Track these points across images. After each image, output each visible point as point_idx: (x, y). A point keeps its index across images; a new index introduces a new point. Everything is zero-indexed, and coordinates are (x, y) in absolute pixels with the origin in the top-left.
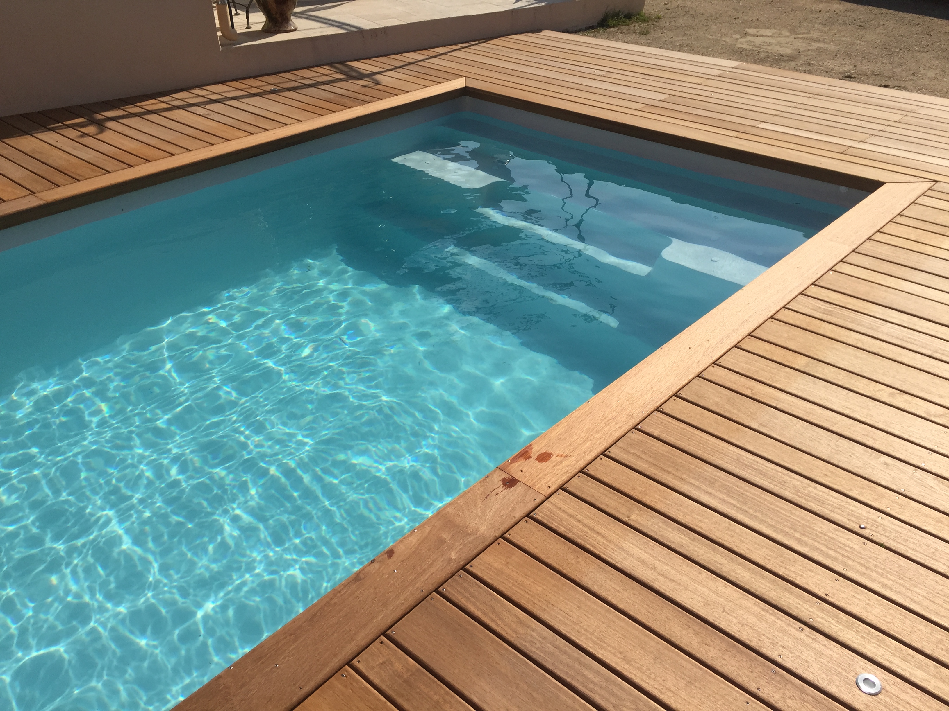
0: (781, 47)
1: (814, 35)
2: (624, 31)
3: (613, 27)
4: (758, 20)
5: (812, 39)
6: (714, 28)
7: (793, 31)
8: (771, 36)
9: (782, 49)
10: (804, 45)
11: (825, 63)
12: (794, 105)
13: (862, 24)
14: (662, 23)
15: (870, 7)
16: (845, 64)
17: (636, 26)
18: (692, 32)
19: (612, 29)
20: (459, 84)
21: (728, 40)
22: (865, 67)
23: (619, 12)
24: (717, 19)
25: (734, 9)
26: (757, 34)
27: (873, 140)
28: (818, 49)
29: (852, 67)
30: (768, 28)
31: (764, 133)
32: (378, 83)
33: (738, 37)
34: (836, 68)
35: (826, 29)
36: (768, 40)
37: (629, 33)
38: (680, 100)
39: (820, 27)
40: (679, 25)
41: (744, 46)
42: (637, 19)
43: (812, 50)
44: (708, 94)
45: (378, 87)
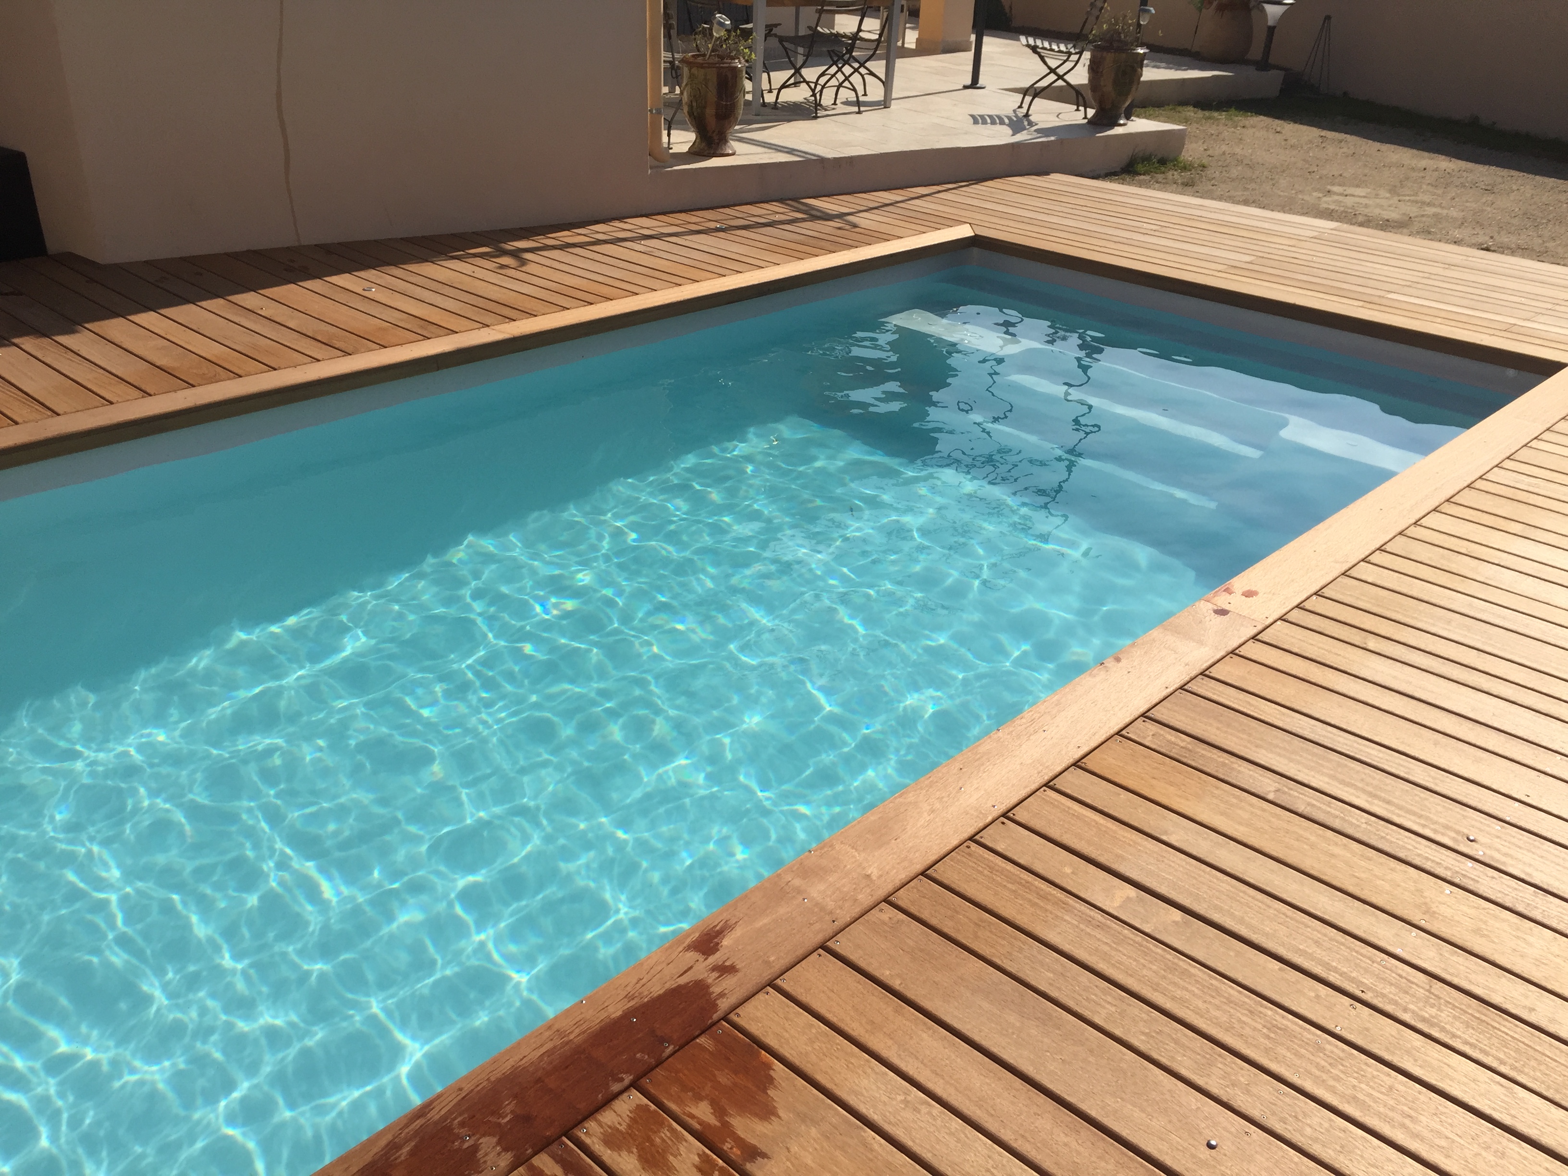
0: (1384, 210)
1: (1427, 198)
2: (1160, 180)
3: (1144, 175)
4: (1341, 175)
5: (1423, 203)
6: (1283, 182)
7: (1393, 191)
8: (1364, 197)
9: (1384, 212)
10: (1415, 209)
11: (1450, 233)
12: (1426, 275)
13: (1489, 188)
14: (1209, 172)
15: (1494, 168)
16: (1478, 234)
17: (1174, 175)
18: (1253, 185)
19: (1142, 177)
20: (964, 232)
21: (1307, 198)
22: (1505, 239)
23: (1150, 156)
24: (1283, 171)
25: (1304, 160)
26: (1345, 193)
27: (1542, 319)
28: (1435, 215)
29: (1487, 238)
30: (1358, 186)
31: (1396, 305)
32: (855, 226)
33: (1321, 195)
34: (1467, 238)
35: (1440, 192)
36: (1364, 201)
37: (1167, 183)
38: (1272, 263)
39: (1430, 188)
40: (1233, 176)
41: (1332, 207)
42: (1174, 165)
43: (1428, 216)
44: (1309, 258)
45: (857, 230)
